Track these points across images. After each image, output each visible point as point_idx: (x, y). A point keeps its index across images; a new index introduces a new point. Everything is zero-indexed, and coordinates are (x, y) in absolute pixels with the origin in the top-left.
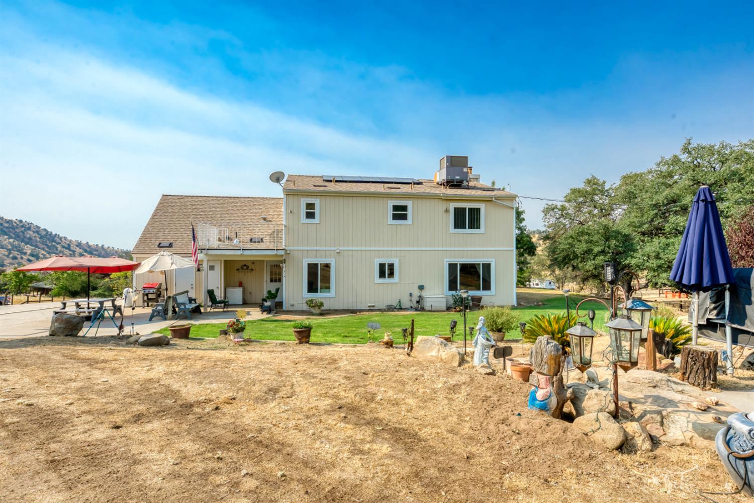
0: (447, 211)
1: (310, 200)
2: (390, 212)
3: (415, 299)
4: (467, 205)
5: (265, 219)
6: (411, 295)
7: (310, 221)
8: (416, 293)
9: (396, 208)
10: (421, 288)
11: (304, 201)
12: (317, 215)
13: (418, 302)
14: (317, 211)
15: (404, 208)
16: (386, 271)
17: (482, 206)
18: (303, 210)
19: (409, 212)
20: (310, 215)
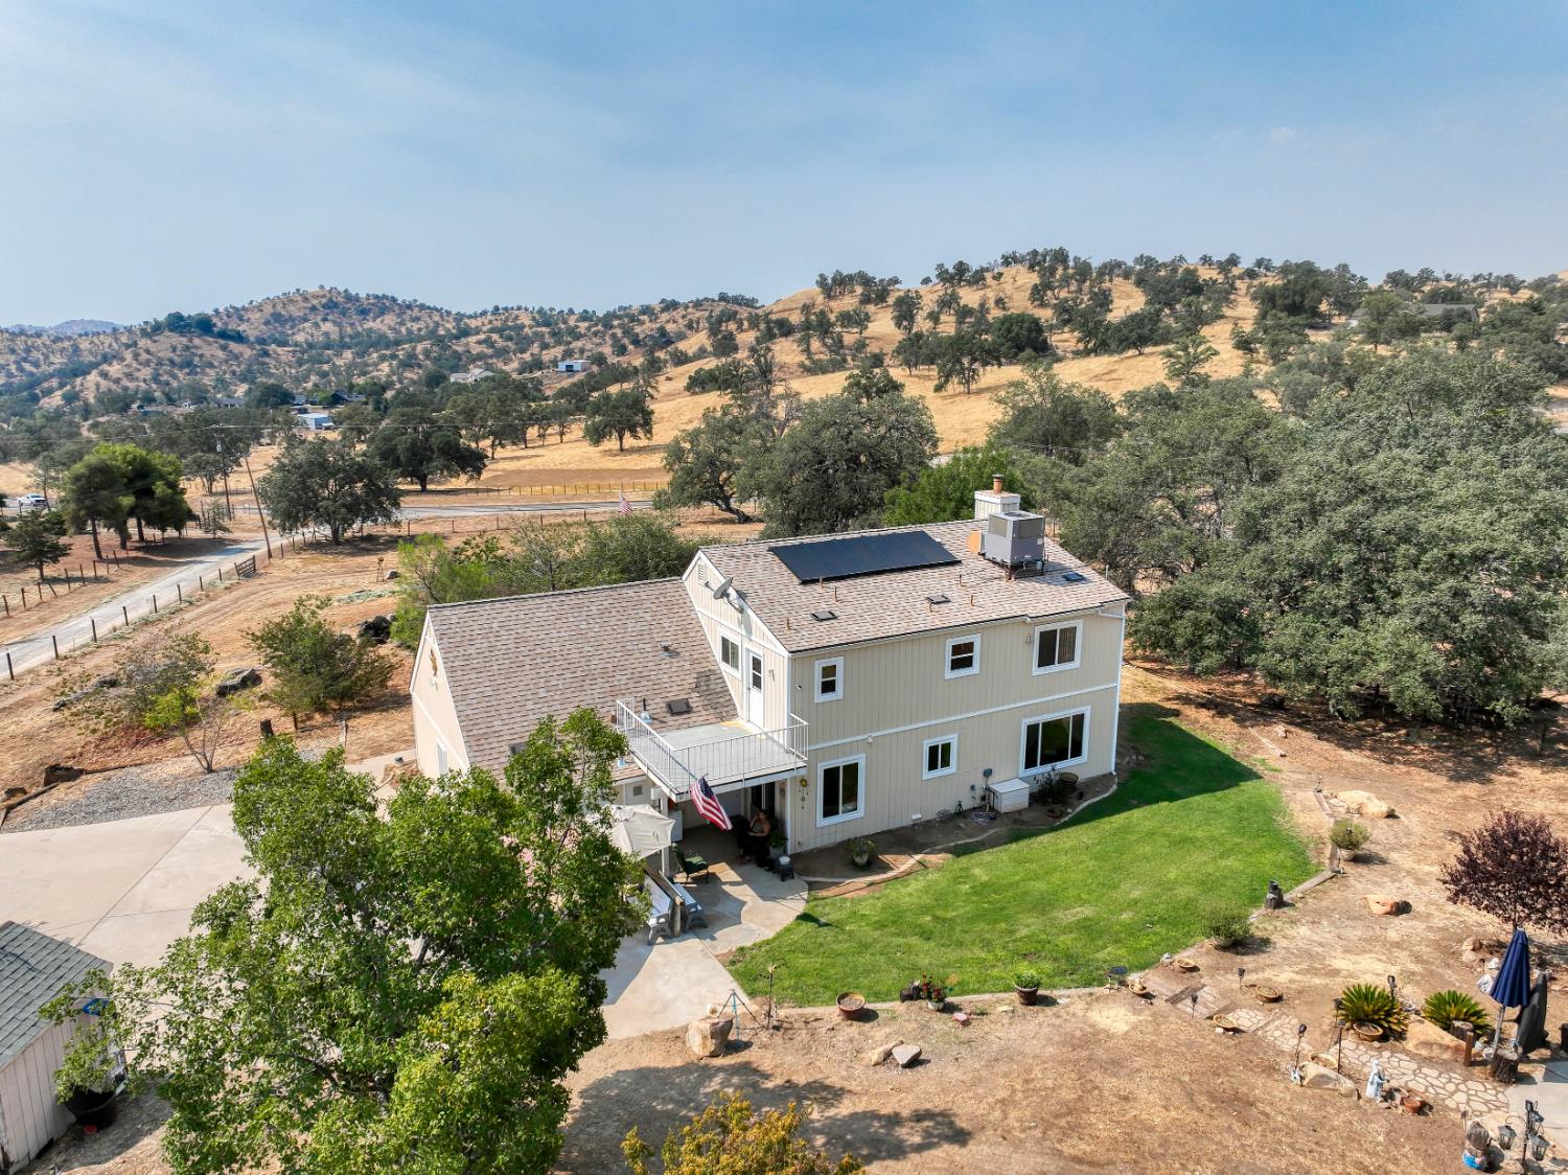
0: (1030, 642)
1: (828, 662)
2: (949, 657)
3: (979, 793)
4: (1058, 626)
5: (666, 649)
6: (973, 788)
7: (829, 696)
8: (980, 783)
9: (957, 649)
10: (988, 773)
11: (819, 666)
12: (839, 686)
13: (983, 798)
14: (839, 678)
15: (969, 647)
16: (938, 757)
17: (1079, 624)
18: (818, 680)
19: (976, 655)
20: (828, 687)
